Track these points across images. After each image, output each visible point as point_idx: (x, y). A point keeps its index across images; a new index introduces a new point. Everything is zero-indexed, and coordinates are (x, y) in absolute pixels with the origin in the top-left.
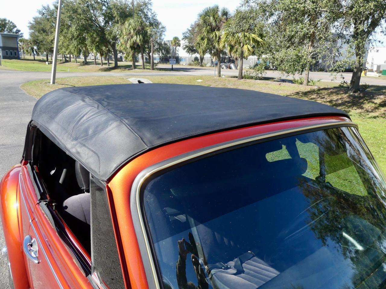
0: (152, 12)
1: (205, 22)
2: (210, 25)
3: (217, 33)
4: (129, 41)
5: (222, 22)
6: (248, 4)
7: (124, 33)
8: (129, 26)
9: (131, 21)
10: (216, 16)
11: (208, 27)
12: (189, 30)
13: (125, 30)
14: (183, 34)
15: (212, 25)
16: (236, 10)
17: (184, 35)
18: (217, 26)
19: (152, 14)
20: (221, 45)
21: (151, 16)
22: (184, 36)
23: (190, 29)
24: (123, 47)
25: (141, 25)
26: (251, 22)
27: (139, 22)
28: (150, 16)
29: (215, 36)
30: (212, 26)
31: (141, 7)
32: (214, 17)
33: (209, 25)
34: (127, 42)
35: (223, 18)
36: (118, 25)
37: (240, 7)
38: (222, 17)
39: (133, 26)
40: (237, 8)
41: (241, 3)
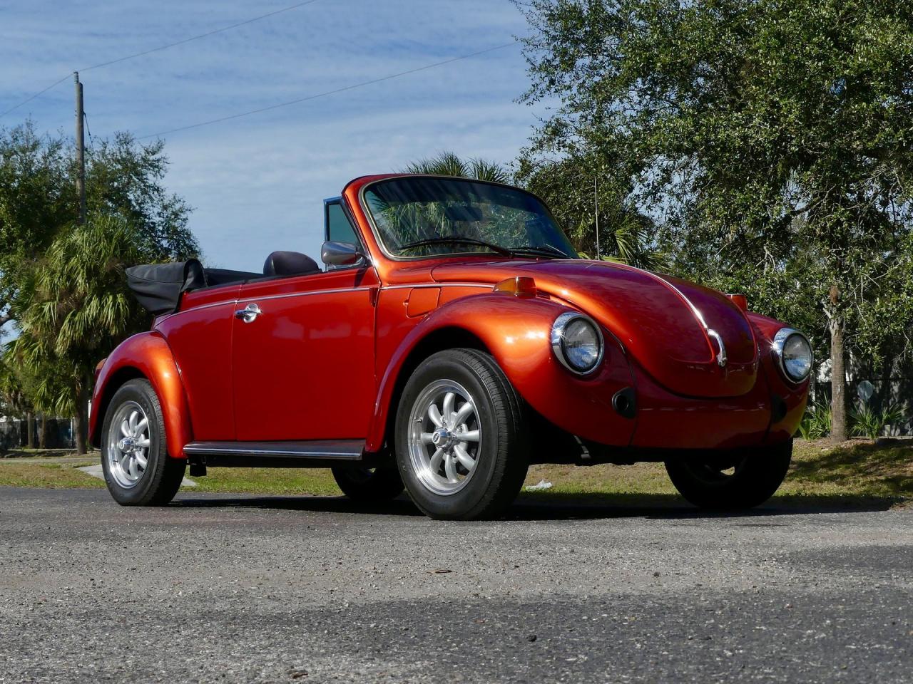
0: (166, 202)
4: (66, 321)
6: (561, 139)
7: (44, 290)
8: (67, 260)
9: (77, 237)
13: (47, 279)
16: (521, 161)
19: (165, 208)
21: (161, 219)
24: (36, 349)
25: (122, 252)
26: (575, 199)
27: (114, 241)
28: (157, 219)
31: (113, 181)
34: (58, 330)
36: (12, 259)
37: (533, 149)
39: (85, 258)
40: (522, 152)
41: (533, 137)
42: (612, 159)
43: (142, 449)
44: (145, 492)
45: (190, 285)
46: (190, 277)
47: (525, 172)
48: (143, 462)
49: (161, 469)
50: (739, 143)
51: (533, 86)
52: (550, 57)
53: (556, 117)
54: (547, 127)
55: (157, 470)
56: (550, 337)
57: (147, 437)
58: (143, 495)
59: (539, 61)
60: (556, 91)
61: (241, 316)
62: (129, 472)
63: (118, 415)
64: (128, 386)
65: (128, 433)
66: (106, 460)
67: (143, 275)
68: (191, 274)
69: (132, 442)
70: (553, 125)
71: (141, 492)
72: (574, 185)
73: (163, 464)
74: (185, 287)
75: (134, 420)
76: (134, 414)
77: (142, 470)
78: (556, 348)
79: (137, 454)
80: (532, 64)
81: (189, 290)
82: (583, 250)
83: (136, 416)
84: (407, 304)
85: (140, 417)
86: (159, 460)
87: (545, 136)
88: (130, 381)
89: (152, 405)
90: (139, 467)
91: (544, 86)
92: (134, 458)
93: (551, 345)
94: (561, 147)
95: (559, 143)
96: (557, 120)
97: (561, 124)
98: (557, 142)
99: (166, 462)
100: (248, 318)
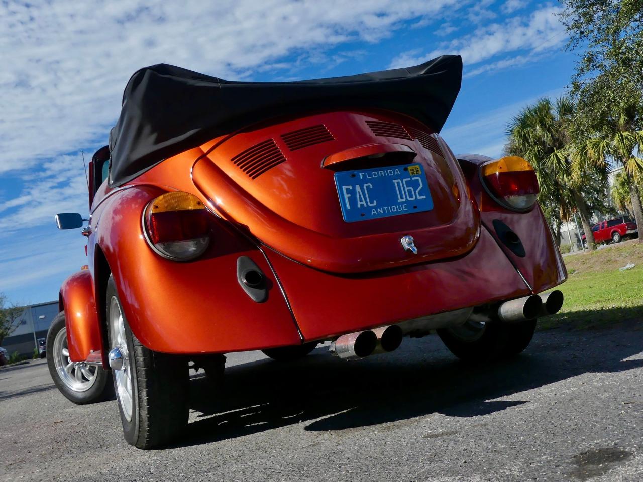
1: (525, 139)
2: (539, 141)
3: (559, 155)
10: (547, 121)
11: (536, 147)
15: (544, 141)
16: (573, 84)
18: (555, 140)
20: (576, 175)
29: (555, 161)
30: (543, 143)
32: (543, 124)
33: (536, 143)
37: (578, 75)
38: (562, 118)
40: (572, 78)
41: (577, 67)
47: (576, 88)
51: (571, 38)
52: (577, 18)
53: (587, 51)
59: (571, 23)
60: (585, 36)
70: (587, 56)
80: (566, 25)
82: (626, 130)
91: (577, 36)
95: (593, 66)
96: (589, 53)
98: (591, 66)
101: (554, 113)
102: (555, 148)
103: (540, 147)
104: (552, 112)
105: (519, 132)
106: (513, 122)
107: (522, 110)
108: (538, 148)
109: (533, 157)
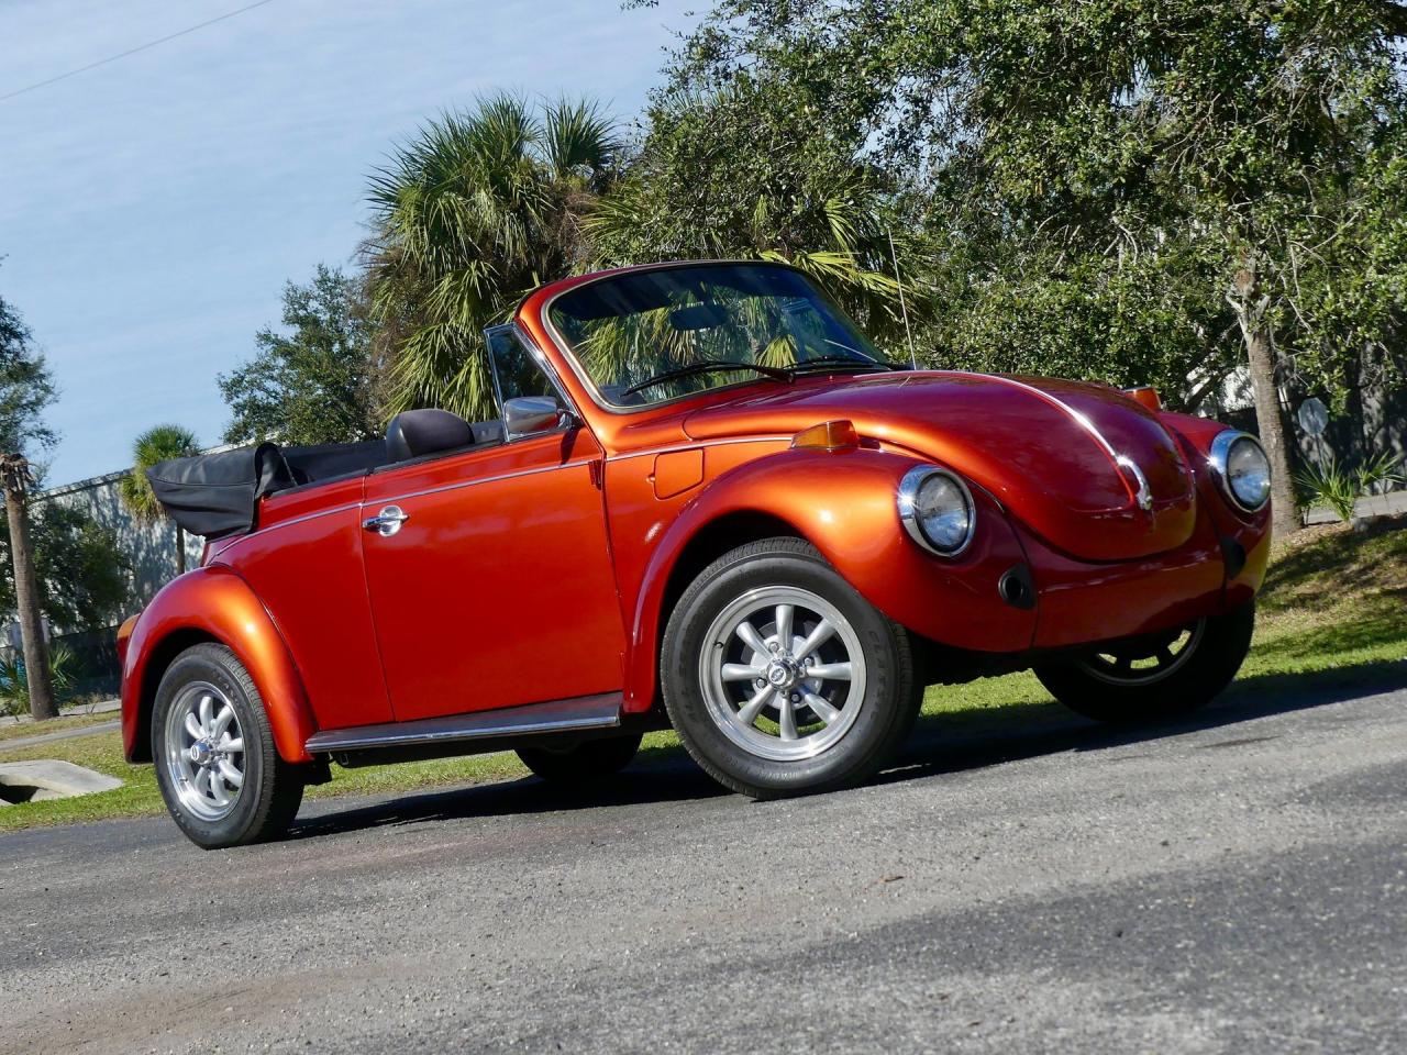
1: (441, 234)
2: (486, 244)
5: (572, 209)
6: (721, 65)
10: (516, 180)
11: (474, 267)
12: (282, 349)
14: (232, 387)
15: (502, 248)
16: (652, 115)
17: (243, 398)
18: (536, 246)
22: (239, 409)
23: (289, 333)
26: (761, 171)
30: (497, 254)
32: (502, 191)
33: (473, 255)
35: (574, 183)
37: (671, 90)
38: (563, 174)
40: (652, 99)
41: (669, 67)
42: (821, 91)
43: (229, 756)
44: (248, 821)
45: (268, 485)
46: (267, 473)
48: (236, 777)
49: (270, 784)
50: (1044, 37)
53: (705, 26)
54: (691, 45)
55: (263, 786)
56: (897, 509)
57: (234, 735)
58: (243, 829)
61: (374, 528)
62: (210, 795)
63: (179, 705)
64: (189, 658)
65: (198, 731)
66: (167, 779)
67: (180, 478)
68: (266, 467)
69: (211, 747)
70: (702, 41)
71: (241, 823)
72: (755, 146)
73: (271, 775)
74: (261, 490)
75: (208, 712)
76: (206, 701)
77: (235, 788)
78: (909, 524)
79: (221, 764)
81: (267, 494)
83: (209, 706)
84: (653, 479)
85: (217, 705)
86: (264, 769)
87: (690, 62)
88: (188, 650)
89: (238, 684)
90: (228, 785)
92: (218, 770)
93: (900, 519)
94: (722, 80)
95: (716, 73)
96: (709, 31)
97: (716, 38)
98: (713, 70)
99: (277, 771)
100: (387, 529)
101: (539, 153)
102: (535, 276)
103: (486, 266)
104: (528, 148)
105: (419, 207)
106: (397, 168)
107: (430, 130)
108: (479, 268)
109: (462, 299)
